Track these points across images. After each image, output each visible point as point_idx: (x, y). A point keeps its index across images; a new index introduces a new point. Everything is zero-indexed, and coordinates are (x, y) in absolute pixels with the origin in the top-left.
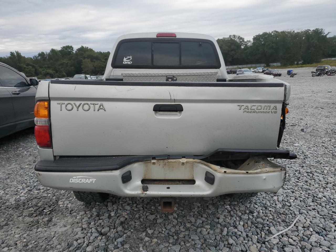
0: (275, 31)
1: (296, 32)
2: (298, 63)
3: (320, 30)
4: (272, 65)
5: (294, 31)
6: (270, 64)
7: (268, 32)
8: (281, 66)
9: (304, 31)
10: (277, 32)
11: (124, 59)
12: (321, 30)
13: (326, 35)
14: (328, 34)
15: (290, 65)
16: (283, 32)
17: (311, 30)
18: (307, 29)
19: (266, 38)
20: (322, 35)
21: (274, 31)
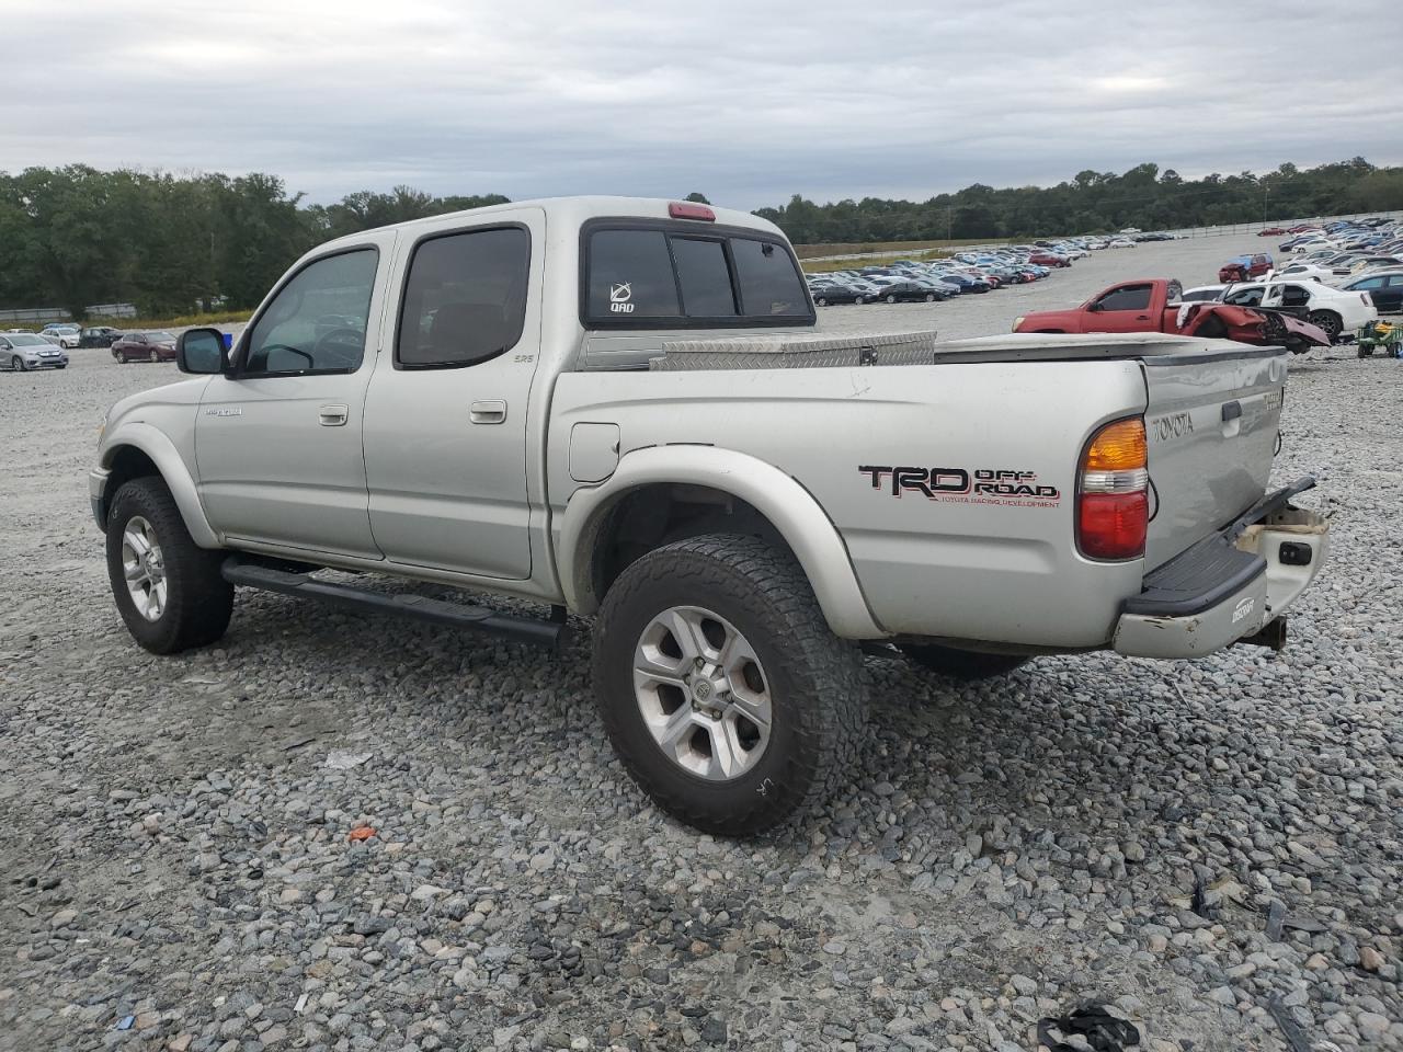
0: (81, 168)
1: (176, 179)
2: (210, 305)
3: (267, 181)
4: (96, 311)
5: (169, 177)
6: (89, 310)
7: (51, 169)
8: (140, 318)
9: (204, 177)
10: (90, 172)
11: (612, 294)
12: (270, 183)
13: (294, 202)
14: (298, 199)
15: (179, 312)
16: (122, 176)
17: (228, 176)
18: (212, 172)
19: (47, 194)
20: (277, 199)
21: (77, 167)
